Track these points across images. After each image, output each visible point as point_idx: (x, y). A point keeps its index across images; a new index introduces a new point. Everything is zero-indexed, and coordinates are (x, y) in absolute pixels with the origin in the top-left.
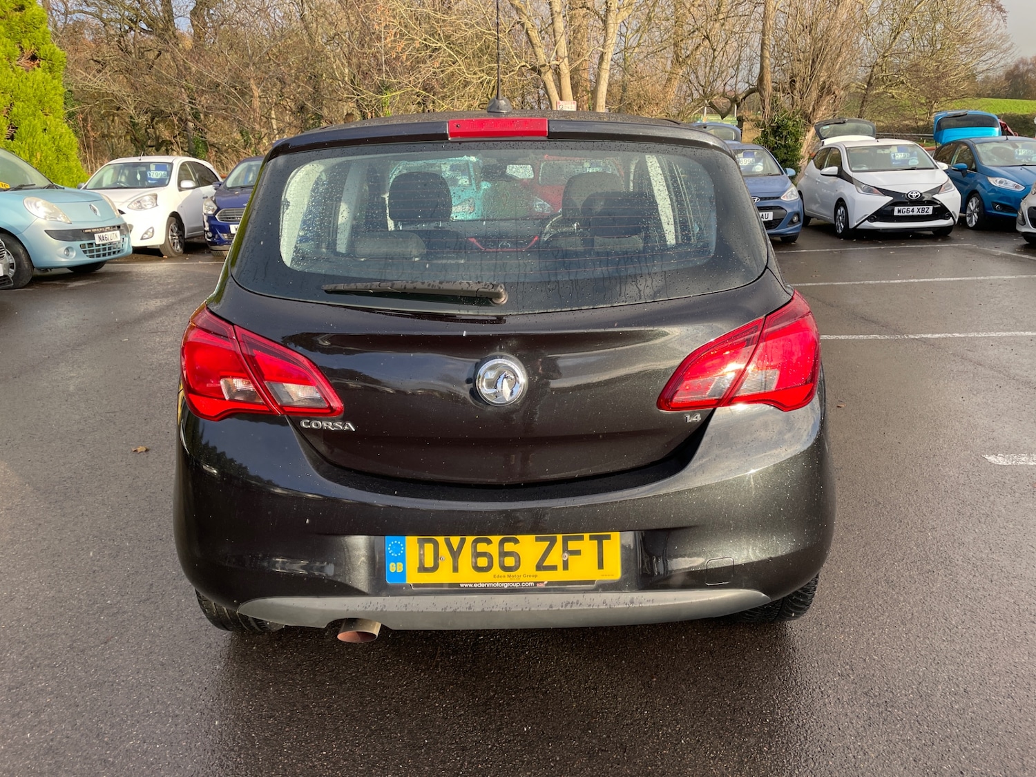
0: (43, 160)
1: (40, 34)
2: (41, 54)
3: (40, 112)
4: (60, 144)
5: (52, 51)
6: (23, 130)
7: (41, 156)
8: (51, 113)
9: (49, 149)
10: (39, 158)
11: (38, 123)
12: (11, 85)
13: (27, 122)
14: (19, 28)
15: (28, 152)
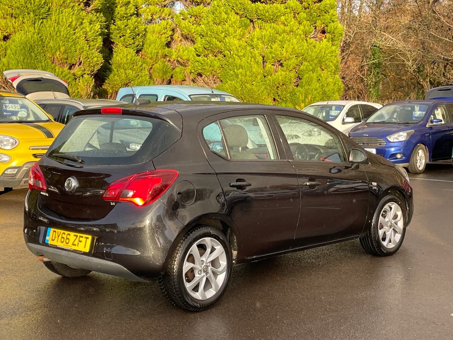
0: (313, 100)
1: (329, 17)
2: (328, 29)
3: (319, 68)
4: (326, 90)
5: (335, 27)
6: (304, 80)
7: (311, 97)
8: (326, 68)
9: (318, 93)
10: (310, 98)
11: (314, 75)
12: (303, 51)
13: (308, 75)
14: (316, 14)
15: (304, 95)
